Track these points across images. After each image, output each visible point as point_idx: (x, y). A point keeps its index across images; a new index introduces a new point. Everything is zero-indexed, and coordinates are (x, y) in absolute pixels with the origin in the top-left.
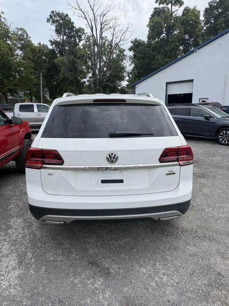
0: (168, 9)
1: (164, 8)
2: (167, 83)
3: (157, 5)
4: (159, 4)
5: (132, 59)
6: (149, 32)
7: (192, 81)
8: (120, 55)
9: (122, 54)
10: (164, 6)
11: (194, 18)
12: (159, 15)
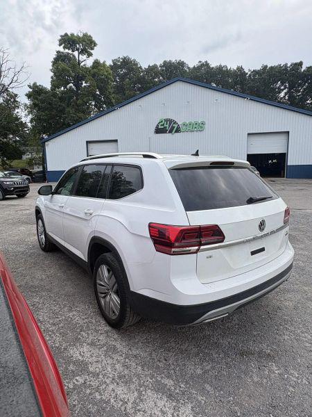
0: (74, 56)
1: (68, 54)
2: (88, 142)
3: (61, 49)
4: (64, 48)
5: (28, 107)
6: (52, 77)
7: (116, 141)
8: (10, 100)
9: (12, 100)
10: (70, 52)
11: (106, 74)
12: (63, 60)
